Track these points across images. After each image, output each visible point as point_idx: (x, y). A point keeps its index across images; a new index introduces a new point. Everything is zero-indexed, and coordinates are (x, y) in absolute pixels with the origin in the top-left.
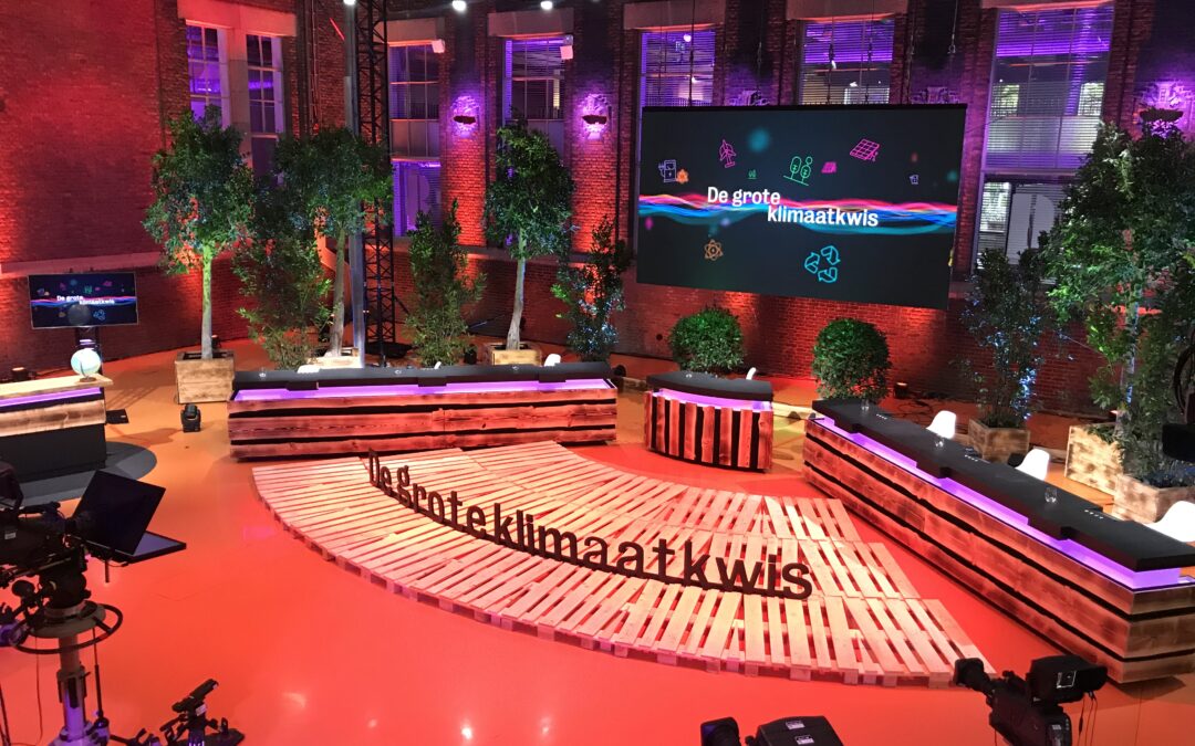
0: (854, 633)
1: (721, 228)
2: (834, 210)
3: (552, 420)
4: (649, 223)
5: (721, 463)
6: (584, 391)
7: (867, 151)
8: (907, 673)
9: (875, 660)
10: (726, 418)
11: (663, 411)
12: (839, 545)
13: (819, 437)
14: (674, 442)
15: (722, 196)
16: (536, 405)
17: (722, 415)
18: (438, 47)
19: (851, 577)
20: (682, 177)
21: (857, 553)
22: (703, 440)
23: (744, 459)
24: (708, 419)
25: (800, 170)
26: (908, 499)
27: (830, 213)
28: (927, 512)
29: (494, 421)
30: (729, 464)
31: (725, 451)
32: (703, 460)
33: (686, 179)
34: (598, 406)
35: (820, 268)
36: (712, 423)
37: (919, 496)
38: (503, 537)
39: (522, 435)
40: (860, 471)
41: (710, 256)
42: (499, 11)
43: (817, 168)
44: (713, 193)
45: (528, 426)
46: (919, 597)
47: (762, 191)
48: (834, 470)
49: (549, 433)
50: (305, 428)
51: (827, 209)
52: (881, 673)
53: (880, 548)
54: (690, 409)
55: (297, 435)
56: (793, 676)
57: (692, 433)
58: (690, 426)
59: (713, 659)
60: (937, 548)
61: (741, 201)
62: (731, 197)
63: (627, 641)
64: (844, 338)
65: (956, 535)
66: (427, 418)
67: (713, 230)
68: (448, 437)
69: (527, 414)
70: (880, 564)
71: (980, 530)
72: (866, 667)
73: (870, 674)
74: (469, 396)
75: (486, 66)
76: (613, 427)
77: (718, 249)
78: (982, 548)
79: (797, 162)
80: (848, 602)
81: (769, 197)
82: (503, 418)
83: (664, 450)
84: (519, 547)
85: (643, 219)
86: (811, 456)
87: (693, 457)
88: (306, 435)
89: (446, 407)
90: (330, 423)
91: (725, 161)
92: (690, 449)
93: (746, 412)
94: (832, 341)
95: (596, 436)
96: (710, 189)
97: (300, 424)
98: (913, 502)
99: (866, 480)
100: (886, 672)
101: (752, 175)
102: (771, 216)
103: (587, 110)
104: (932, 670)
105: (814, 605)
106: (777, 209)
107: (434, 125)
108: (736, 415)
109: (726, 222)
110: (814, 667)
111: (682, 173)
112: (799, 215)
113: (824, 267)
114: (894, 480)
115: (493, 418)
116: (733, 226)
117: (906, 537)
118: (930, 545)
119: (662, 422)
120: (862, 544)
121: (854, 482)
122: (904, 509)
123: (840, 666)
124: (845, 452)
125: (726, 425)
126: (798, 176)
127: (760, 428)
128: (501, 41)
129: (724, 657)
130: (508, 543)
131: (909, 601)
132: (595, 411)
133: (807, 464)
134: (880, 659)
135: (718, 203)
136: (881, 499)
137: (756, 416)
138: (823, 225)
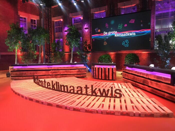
0: (132, 104)
1: (106, 39)
2: (127, 33)
3: (74, 72)
4: (94, 40)
5: (106, 79)
6: (80, 67)
7: (132, 21)
8: (147, 113)
9: (138, 110)
10: (107, 69)
11: (95, 70)
12: (129, 89)
13: (125, 71)
14: (97, 76)
15: (106, 33)
16: (70, 69)
17: (106, 69)
18: (62, 20)
19: (132, 94)
20: (99, 31)
21: (134, 91)
22: (102, 74)
23: (111, 78)
24: (103, 70)
25: (120, 27)
26: (145, 79)
27: (126, 34)
28: (149, 81)
29: (62, 73)
30: (108, 79)
31: (107, 76)
32: (103, 79)
33: (100, 31)
34: (83, 70)
35: (125, 44)
36: (104, 71)
37: (147, 77)
38: (53, 88)
39: (68, 75)
40: (134, 76)
41: (105, 44)
42: (71, 13)
43: (123, 26)
44: (105, 33)
45: (69, 74)
46: (149, 97)
47: (113, 31)
48: (128, 77)
49: (73, 75)
50: (25, 74)
51: (125, 33)
52: (140, 113)
53: (139, 90)
54: (100, 69)
55: (23, 75)
56: (115, 114)
57: (100, 73)
58: (100, 72)
59: (94, 110)
60: (152, 88)
61: (110, 34)
62: (108, 33)
63: (73, 106)
64: (130, 56)
65: (157, 84)
66: (49, 72)
67: (105, 40)
68: (53, 76)
69: (69, 71)
70: (139, 92)
71: (163, 82)
72: (135, 111)
73: (137, 113)
74: (57, 68)
75: (69, 22)
76: (86, 74)
77: (106, 43)
78: (164, 86)
79: (120, 25)
80: (131, 99)
81: (115, 32)
82: (64, 72)
83: (95, 77)
84: (57, 90)
85: (93, 39)
86: (124, 76)
87: (101, 78)
88: (25, 75)
89: (53, 70)
90: (30, 73)
91: (107, 27)
92: (100, 76)
93: (111, 68)
94: (128, 57)
95: (83, 76)
96: (104, 32)
97: (24, 73)
98: (146, 79)
99: (135, 77)
100: (141, 112)
101: (112, 29)
102: (115, 36)
103: (85, 27)
104: (154, 112)
105: (123, 99)
106: (116, 34)
107: (61, 33)
108: (109, 69)
109: (107, 38)
110: (121, 112)
111: (99, 30)
112: (120, 35)
113: (126, 44)
114: (141, 75)
115: (62, 72)
116: (109, 38)
117: (145, 88)
118: (151, 88)
119: (95, 72)
120: (135, 89)
121: (133, 79)
122: (144, 81)
123: (128, 111)
124: (130, 72)
125: (107, 71)
126: (120, 28)
127: (114, 71)
128: (72, 18)
129: (97, 110)
130: (55, 90)
131: (147, 98)
132: (82, 71)
133: (123, 77)
134: (139, 110)
135: (106, 35)
136: (139, 81)
137: (113, 69)
138: (125, 36)
